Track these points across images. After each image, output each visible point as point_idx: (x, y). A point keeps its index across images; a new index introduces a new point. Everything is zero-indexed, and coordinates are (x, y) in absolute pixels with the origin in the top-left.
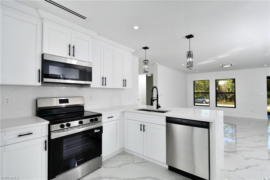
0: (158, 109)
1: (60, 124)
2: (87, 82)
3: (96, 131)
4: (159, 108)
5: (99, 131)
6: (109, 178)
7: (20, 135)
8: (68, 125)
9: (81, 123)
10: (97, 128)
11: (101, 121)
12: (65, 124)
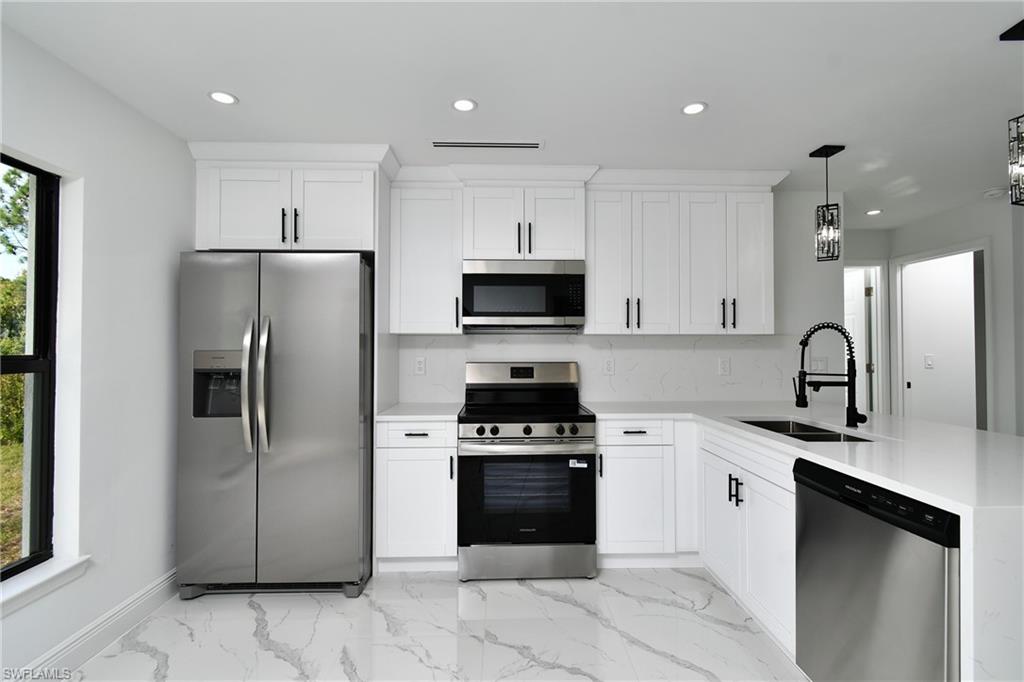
0: (856, 426)
1: (478, 426)
2: (570, 320)
3: (573, 464)
4: (858, 424)
5: (585, 466)
6: (588, 611)
7: (410, 435)
8: (495, 431)
9: (528, 431)
10: (580, 458)
11: (592, 438)
12: (488, 427)
